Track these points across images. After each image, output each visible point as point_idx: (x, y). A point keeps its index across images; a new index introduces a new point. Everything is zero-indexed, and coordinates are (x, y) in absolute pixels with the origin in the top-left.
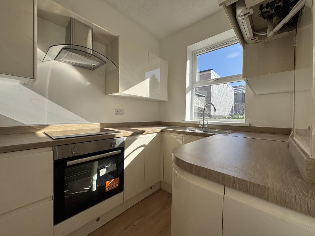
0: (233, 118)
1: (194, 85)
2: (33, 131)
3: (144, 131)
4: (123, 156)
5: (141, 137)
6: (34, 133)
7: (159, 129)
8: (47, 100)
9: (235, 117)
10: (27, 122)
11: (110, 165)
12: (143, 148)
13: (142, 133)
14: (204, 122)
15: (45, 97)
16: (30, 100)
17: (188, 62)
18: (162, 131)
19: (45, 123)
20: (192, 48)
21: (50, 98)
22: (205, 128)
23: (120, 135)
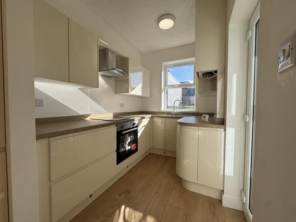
0: (182, 108)
1: (166, 87)
2: (84, 118)
3: (145, 117)
4: (138, 131)
5: (143, 120)
6: (84, 120)
7: (150, 116)
8: (89, 99)
9: (184, 107)
10: (81, 113)
11: (132, 136)
12: (144, 127)
13: (144, 118)
14: (174, 111)
15: (88, 96)
16: (82, 98)
17: (163, 72)
18: (152, 117)
19: (88, 113)
20: (164, 64)
21: (91, 98)
22: (175, 114)
23: (136, 119)
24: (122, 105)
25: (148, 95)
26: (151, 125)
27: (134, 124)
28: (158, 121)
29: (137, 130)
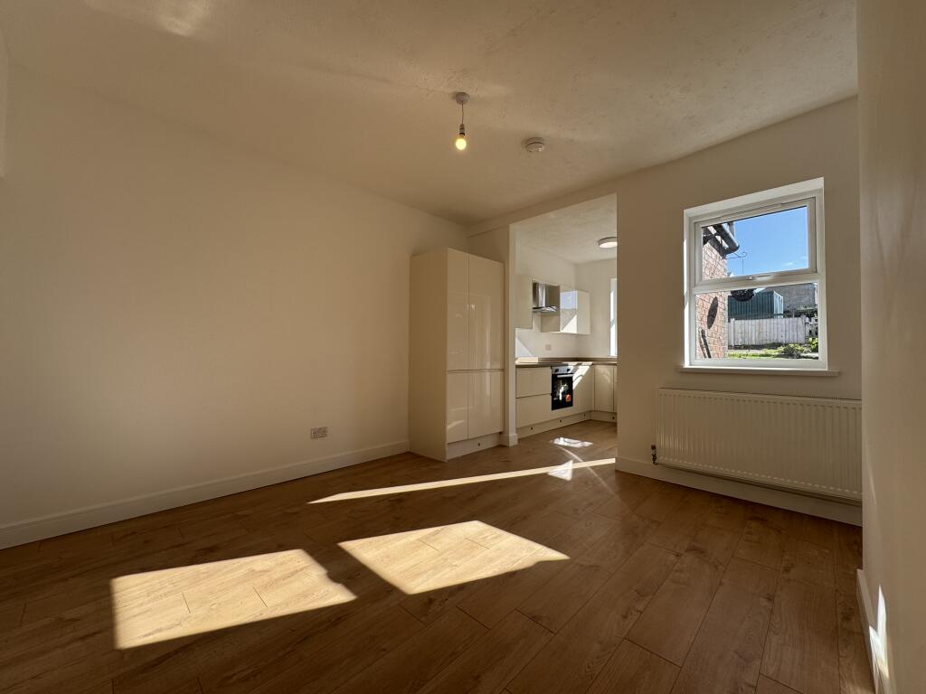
4: (573, 379)
5: (580, 367)
7: (590, 363)
11: (566, 383)
12: (581, 378)
18: (593, 365)
23: (571, 365)
24: (549, 348)
25: (586, 331)
26: (591, 375)
27: (568, 370)
28: (604, 373)
29: (571, 378)
